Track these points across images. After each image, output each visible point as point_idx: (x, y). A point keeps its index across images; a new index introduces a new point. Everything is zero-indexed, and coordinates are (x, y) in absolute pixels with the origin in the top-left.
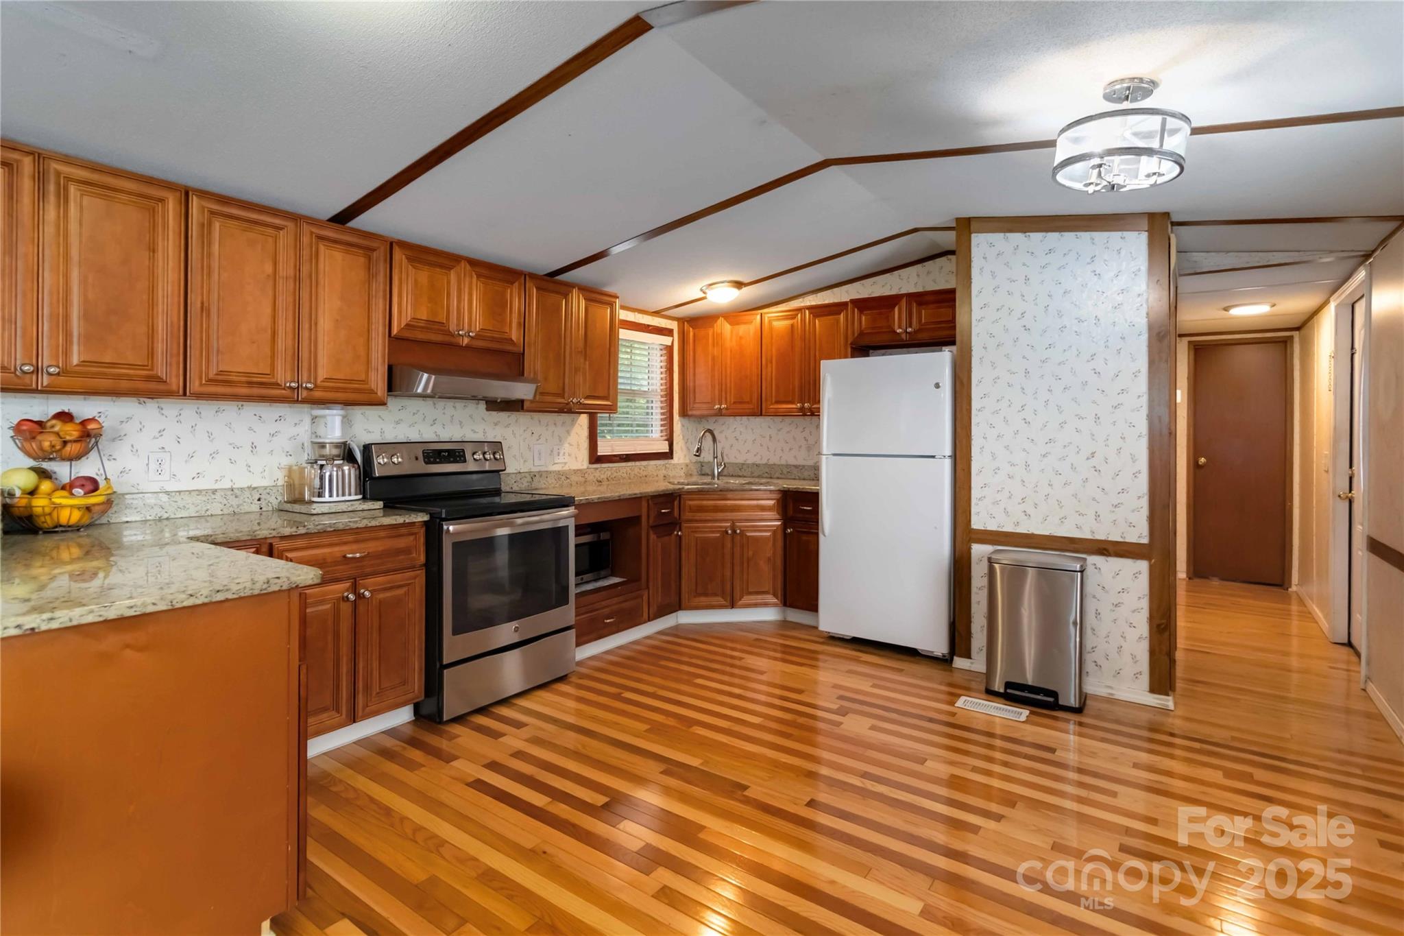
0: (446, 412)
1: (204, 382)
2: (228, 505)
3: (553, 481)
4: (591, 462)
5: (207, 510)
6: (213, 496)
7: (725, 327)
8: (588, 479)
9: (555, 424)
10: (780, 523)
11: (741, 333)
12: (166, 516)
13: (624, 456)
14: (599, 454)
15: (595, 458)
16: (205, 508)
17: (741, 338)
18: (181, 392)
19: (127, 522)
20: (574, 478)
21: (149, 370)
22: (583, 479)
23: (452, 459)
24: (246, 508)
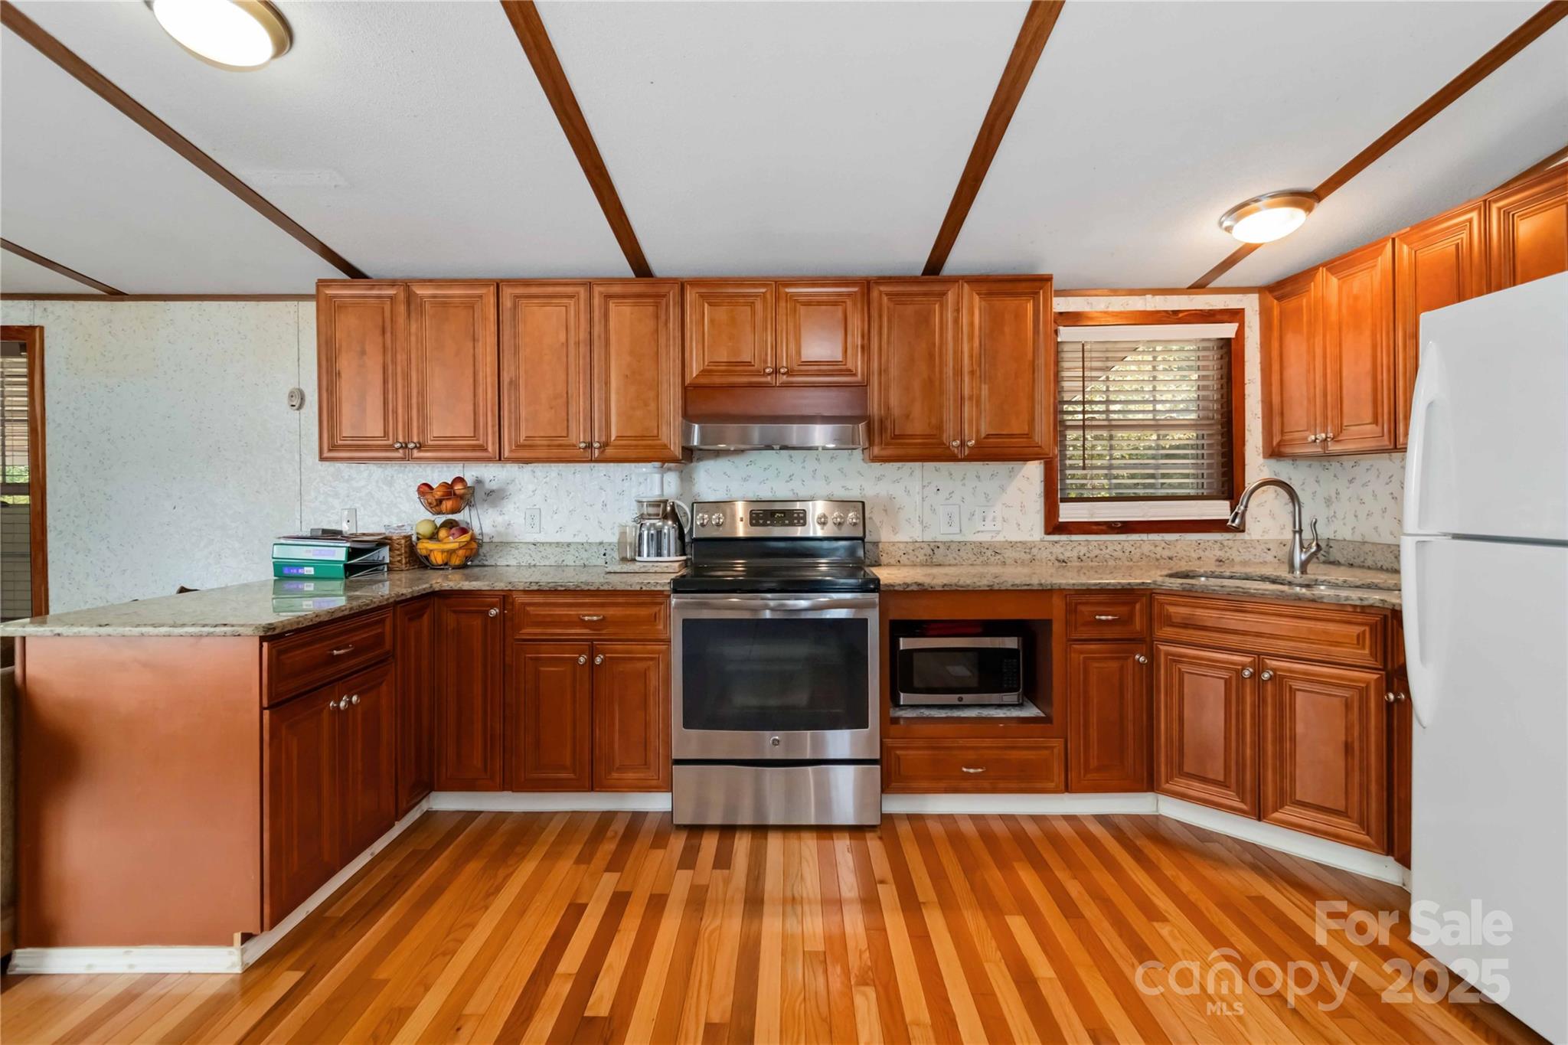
0: (806, 466)
1: (514, 448)
2: (579, 558)
3: (970, 555)
4: (1048, 532)
5: (563, 561)
6: (567, 549)
7: (1329, 287)
8: (1038, 557)
9: (978, 477)
10: (1376, 676)
11: (1355, 290)
12: (533, 563)
13: (1120, 525)
14: (1060, 520)
15: (1054, 526)
16: (561, 560)
17: (1356, 298)
18: (498, 458)
19: (508, 566)
20: (1010, 554)
21: (476, 440)
22: (1028, 557)
23: (787, 522)
24: (594, 561)
